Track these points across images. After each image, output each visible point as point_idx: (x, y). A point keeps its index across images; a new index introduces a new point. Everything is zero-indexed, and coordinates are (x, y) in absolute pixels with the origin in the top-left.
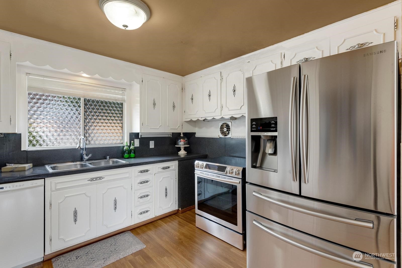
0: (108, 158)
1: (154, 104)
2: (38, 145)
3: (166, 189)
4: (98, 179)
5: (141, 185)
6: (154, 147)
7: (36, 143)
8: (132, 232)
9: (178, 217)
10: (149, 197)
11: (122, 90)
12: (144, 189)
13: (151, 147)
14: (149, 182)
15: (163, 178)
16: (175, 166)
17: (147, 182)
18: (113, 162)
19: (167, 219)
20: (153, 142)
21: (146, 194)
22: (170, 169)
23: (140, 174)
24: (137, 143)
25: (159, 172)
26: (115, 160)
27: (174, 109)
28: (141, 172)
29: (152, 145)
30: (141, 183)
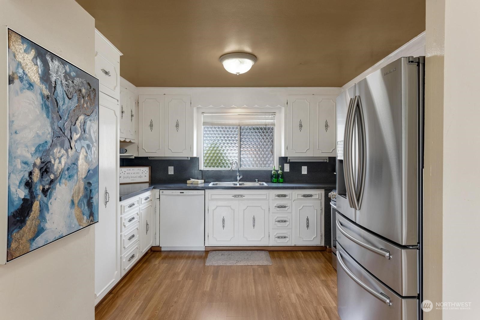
0: (257, 181)
1: (301, 126)
2: (227, 167)
3: (308, 219)
4: (240, 196)
5: (278, 209)
6: (306, 173)
7: (226, 165)
8: (269, 253)
9: (323, 255)
10: (287, 223)
11: (272, 114)
12: (282, 214)
13: (303, 173)
14: (287, 208)
15: (303, 206)
16: (320, 195)
17: (285, 207)
18: (260, 184)
19: (310, 253)
20: (306, 167)
21: (284, 219)
22: (313, 197)
23: (277, 197)
24: (287, 168)
25: (298, 199)
26: (261, 183)
27: (326, 129)
28: (279, 196)
29: (304, 170)
30: (278, 207)
